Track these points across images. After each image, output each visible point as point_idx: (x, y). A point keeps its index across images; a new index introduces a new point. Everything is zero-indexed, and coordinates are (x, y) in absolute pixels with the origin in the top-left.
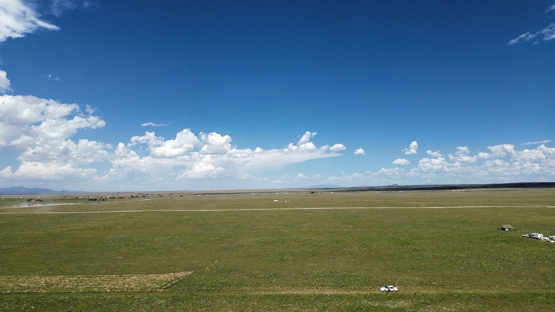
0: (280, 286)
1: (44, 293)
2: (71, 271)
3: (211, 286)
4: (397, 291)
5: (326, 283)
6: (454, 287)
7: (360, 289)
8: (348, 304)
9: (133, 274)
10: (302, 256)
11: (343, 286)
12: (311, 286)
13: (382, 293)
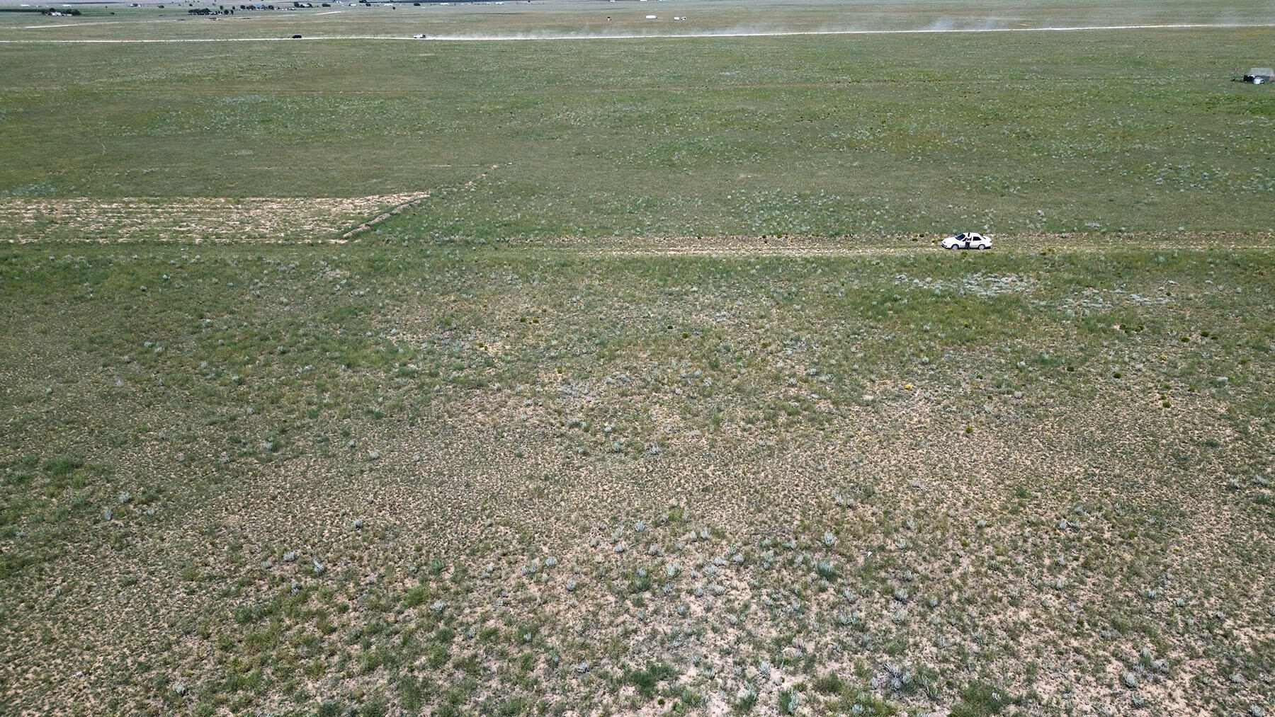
0: (663, 234)
1: (24, 245)
2: (111, 185)
3: (477, 231)
4: (989, 248)
5: (791, 226)
6: (1148, 233)
7: (883, 241)
8: (856, 285)
9: (273, 196)
10: (722, 153)
11: (837, 234)
12: (747, 234)
13: (949, 252)
